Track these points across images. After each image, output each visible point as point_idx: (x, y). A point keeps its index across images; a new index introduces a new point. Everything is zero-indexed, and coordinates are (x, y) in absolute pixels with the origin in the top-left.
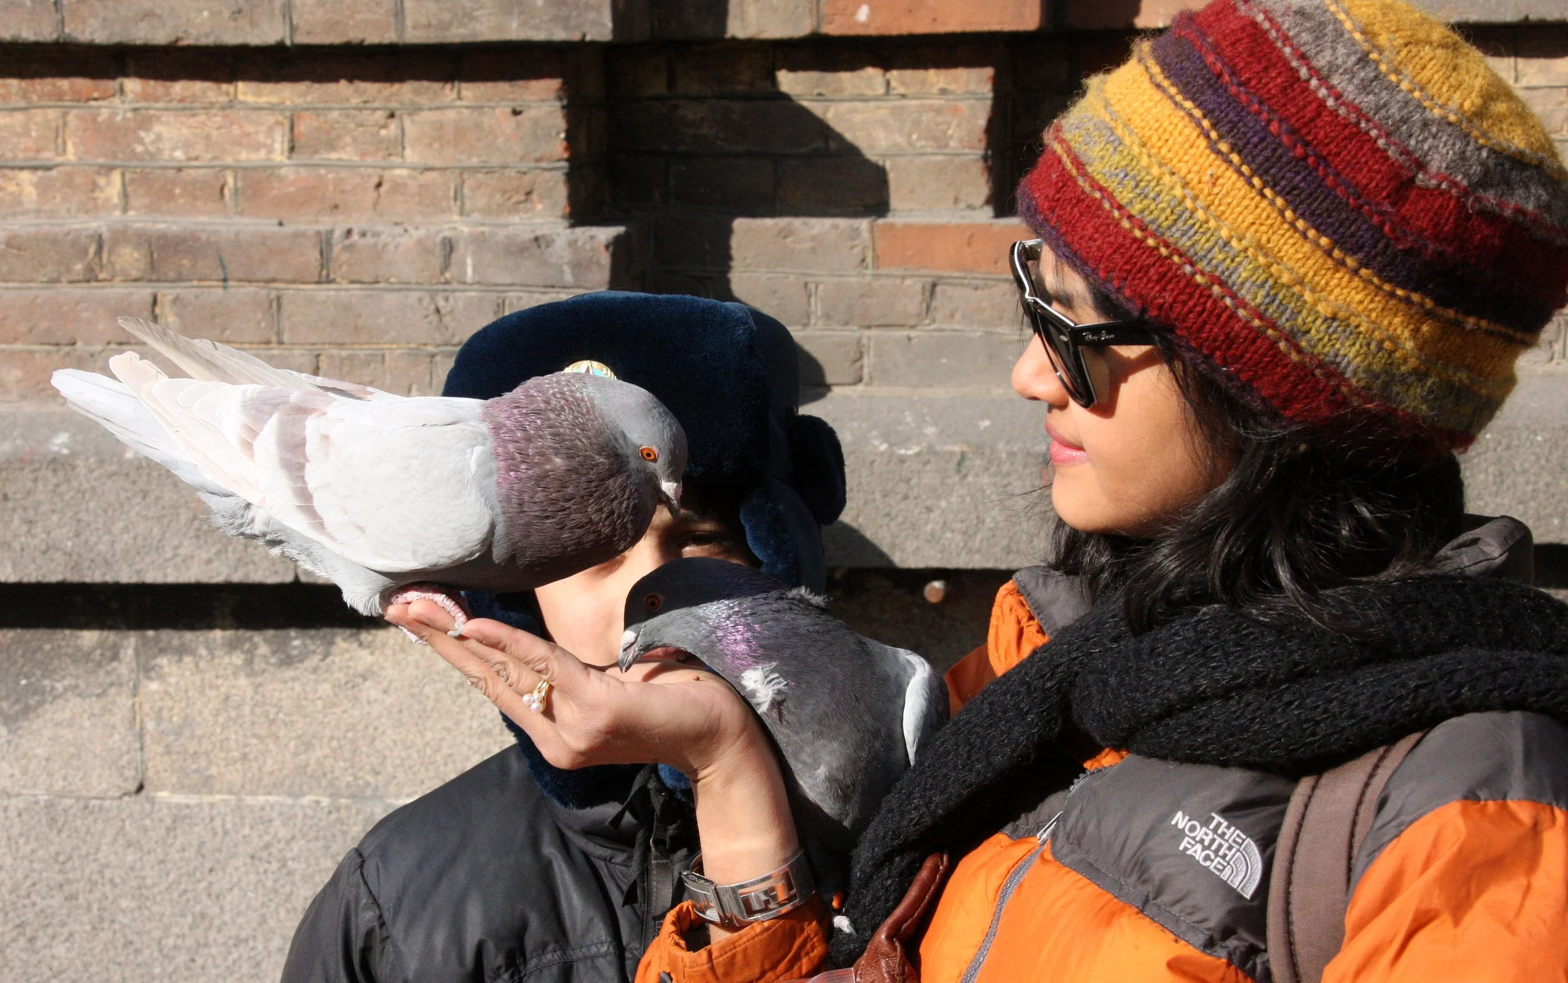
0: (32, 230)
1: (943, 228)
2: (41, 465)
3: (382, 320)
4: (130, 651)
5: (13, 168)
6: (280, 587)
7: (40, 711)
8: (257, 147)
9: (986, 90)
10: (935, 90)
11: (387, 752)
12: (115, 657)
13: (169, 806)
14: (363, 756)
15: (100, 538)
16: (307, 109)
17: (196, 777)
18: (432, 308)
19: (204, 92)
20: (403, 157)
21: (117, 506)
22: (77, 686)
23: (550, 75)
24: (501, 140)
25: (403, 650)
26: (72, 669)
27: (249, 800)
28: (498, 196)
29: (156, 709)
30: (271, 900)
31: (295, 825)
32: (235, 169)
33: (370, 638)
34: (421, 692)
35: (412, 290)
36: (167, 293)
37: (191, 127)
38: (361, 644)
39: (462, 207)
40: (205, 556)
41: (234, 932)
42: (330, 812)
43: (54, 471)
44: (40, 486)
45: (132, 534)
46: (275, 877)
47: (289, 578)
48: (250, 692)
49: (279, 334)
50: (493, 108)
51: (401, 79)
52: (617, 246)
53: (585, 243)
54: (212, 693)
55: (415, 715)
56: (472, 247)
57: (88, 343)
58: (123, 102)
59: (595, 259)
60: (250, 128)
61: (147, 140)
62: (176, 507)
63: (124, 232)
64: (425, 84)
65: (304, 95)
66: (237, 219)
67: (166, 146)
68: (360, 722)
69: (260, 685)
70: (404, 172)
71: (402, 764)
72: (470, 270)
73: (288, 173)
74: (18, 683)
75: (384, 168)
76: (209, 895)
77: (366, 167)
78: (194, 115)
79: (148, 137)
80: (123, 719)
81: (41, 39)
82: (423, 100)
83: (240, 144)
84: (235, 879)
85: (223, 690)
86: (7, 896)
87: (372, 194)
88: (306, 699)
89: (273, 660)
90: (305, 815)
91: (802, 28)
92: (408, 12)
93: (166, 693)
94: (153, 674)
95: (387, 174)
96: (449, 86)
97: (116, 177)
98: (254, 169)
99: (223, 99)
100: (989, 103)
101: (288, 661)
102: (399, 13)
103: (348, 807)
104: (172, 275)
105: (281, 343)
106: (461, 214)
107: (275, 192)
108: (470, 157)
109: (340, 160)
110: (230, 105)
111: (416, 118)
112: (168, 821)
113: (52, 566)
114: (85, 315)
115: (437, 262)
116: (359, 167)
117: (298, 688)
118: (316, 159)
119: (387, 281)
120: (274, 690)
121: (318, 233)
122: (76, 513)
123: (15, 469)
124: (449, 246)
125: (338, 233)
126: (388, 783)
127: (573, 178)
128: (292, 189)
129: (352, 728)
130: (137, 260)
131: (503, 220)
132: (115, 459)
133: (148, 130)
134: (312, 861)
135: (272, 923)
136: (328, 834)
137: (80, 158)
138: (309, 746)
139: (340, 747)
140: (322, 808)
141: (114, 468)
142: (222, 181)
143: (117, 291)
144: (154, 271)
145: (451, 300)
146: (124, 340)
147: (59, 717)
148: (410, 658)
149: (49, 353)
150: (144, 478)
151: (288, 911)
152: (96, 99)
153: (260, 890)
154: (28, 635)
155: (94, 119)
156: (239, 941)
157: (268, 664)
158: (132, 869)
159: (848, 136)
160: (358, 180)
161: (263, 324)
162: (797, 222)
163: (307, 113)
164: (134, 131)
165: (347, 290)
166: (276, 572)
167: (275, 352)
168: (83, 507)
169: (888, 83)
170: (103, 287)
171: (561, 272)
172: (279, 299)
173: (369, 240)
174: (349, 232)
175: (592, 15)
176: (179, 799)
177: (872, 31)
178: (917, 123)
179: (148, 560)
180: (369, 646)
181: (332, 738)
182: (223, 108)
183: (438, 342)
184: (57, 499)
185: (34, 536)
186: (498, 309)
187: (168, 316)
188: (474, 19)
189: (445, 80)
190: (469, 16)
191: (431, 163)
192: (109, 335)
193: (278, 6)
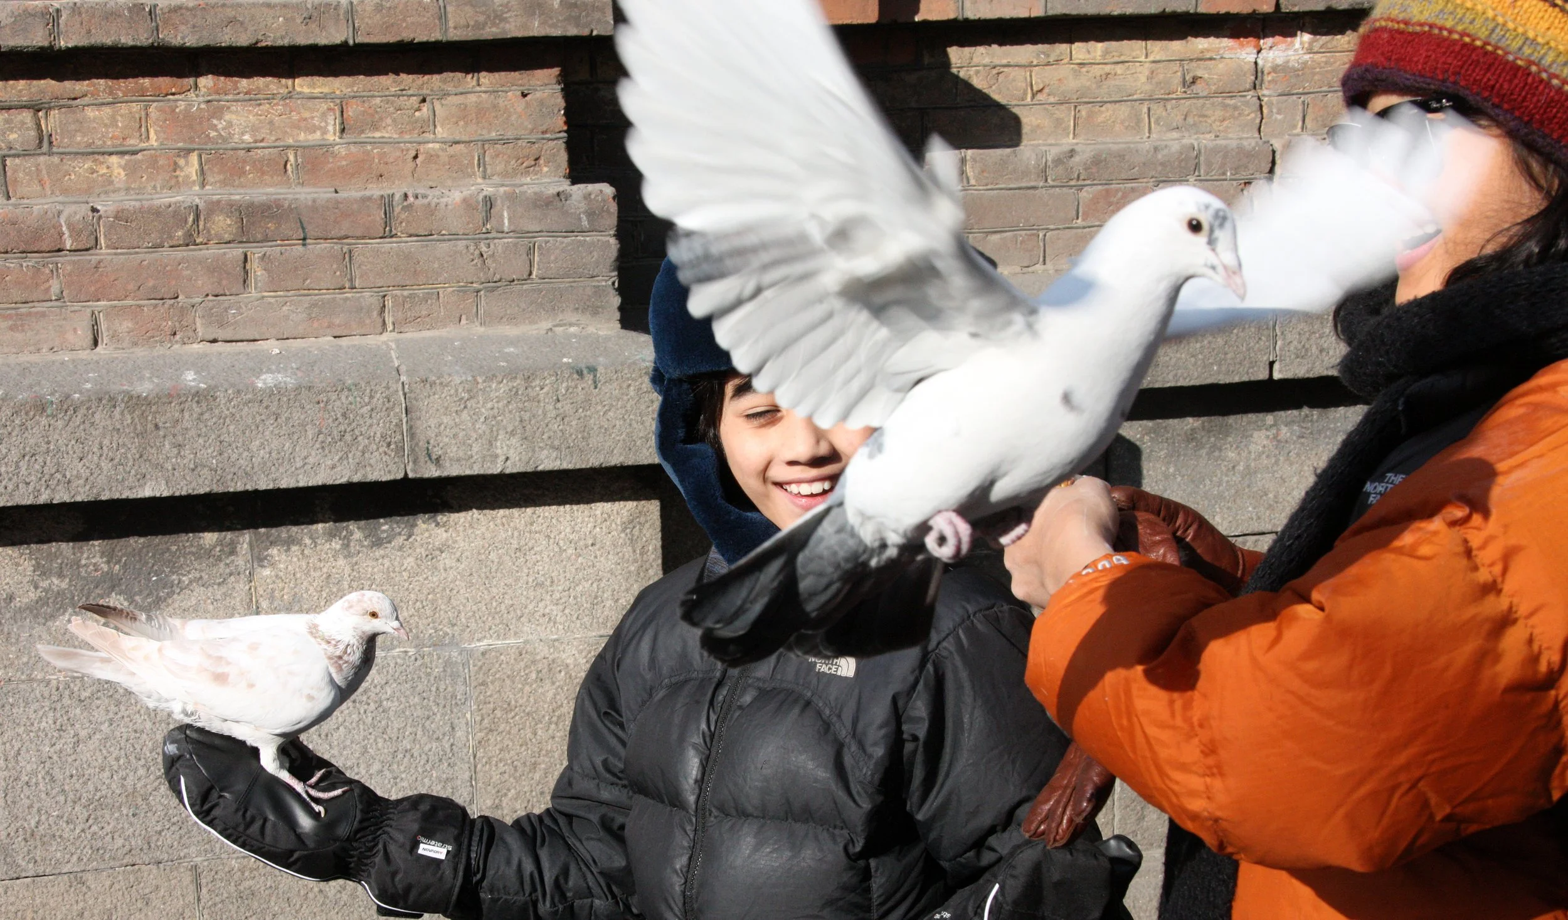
0: (138, 204)
2: (188, 398)
3: (436, 266)
4: (245, 546)
5: (103, 154)
6: (394, 483)
7: (170, 601)
8: (313, 130)
11: (461, 608)
12: (233, 552)
14: (442, 612)
15: (240, 454)
16: (354, 97)
18: (477, 252)
19: (267, 86)
20: (434, 133)
21: (253, 428)
22: (201, 577)
23: (550, 66)
24: (513, 118)
26: (196, 566)
28: (513, 162)
29: (269, 591)
30: (370, 734)
31: (388, 672)
32: (295, 148)
33: (445, 519)
34: (487, 557)
35: (461, 239)
36: (256, 253)
37: (257, 114)
38: (438, 524)
39: (485, 171)
40: (329, 462)
42: (416, 660)
43: (198, 402)
44: (187, 414)
45: (267, 449)
46: (373, 715)
47: (400, 476)
48: (347, 570)
49: (351, 280)
50: (507, 92)
52: (617, 197)
53: (597, 196)
54: (318, 574)
55: (483, 575)
56: (507, 203)
57: (188, 297)
58: (197, 96)
59: (605, 209)
61: (220, 126)
62: (303, 425)
63: (211, 202)
64: (451, 74)
65: (352, 86)
66: (298, 189)
67: (236, 131)
68: (438, 586)
69: (356, 563)
70: (437, 146)
71: (474, 615)
72: (506, 221)
73: (345, 150)
74: (149, 580)
75: (420, 143)
76: (320, 735)
77: (405, 142)
78: (260, 105)
79: (221, 124)
80: (242, 600)
81: (139, 44)
82: (450, 88)
83: (299, 128)
84: (340, 719)
85: (325, 570)
86: (148, 755)
87: (411, 165)
88: (394, 572)
89: (366, 543)
90: (396, 663)
92: (450, 16)
93: (277, 576)
94: (265, 563)
95: (422, 148)
96: (470, 76)
97: (194, 158)
98: (308, 147)
99: (284, 91)
101: (378, 543)
102: (443, 16)
103: (430, 653)
104: (259, 237)
105: (353, 287)
106: (484, 178)
107: (330, 166)
108: (489, 132)
109: (383, 137)
110: (290, 96)
111: (443, 101)
113: (200, 481)
114: (187, 273)
115: (480, 216)
116: (398, 143)
117: (387, 562)
118: (363, 137)
119: (439, 234)
120: (367, 566)
121: (382, 196)
122: (219, 436)
123: (164, 404)
124: (490, 203)
125: (397, 197)
126: (463, 631)
127: (572, 144)
128: (344, 163)
129: (432, 591)
130: (229, 226)
131: (519, 181)
132: (250, 390)
133: (220, 118)
134: (403, 699)
136: (415, 676)
137: (162, 144)
139: (423, 607)
140: (410, 657)
141: (250, 396)
142: (286, 158)
143: (211, 252)
144: (243, 236)
145: (492, 246)
146: (222, 292)
147: (186, 604)
148: (478, 532)
149: (156, 306)
150: (276, 403)
151: (385, 740)
152: (173, 94)
153: (361, 727)
154: (156, 540)
155: (173, 111)
157: (362, 546)
160: (398, 154)
161: (338, 273)
163: (354, 100)
164: (209, 120)
165: (407, 242)
166: (389, 472)
167: (349, 295)
168: (225, 430)
170: (200, 250)
171: (580, 219)
172: (350, 252)
173: (420, 201)
174: (406, 196)
175: (598, 15)
179: (281, 470)
180: (444, 526)
181: (417, 600)
182: (284, 99)
183: (483, 280)
184: (201, 425)
185: (183, 457)
186: (530, 251)
187: (257, 270)
188: (504, 20)
189: (467, 72)
190: (500, 18)
191: (458, 138)
192: (208, 289)
193: (342, 12)
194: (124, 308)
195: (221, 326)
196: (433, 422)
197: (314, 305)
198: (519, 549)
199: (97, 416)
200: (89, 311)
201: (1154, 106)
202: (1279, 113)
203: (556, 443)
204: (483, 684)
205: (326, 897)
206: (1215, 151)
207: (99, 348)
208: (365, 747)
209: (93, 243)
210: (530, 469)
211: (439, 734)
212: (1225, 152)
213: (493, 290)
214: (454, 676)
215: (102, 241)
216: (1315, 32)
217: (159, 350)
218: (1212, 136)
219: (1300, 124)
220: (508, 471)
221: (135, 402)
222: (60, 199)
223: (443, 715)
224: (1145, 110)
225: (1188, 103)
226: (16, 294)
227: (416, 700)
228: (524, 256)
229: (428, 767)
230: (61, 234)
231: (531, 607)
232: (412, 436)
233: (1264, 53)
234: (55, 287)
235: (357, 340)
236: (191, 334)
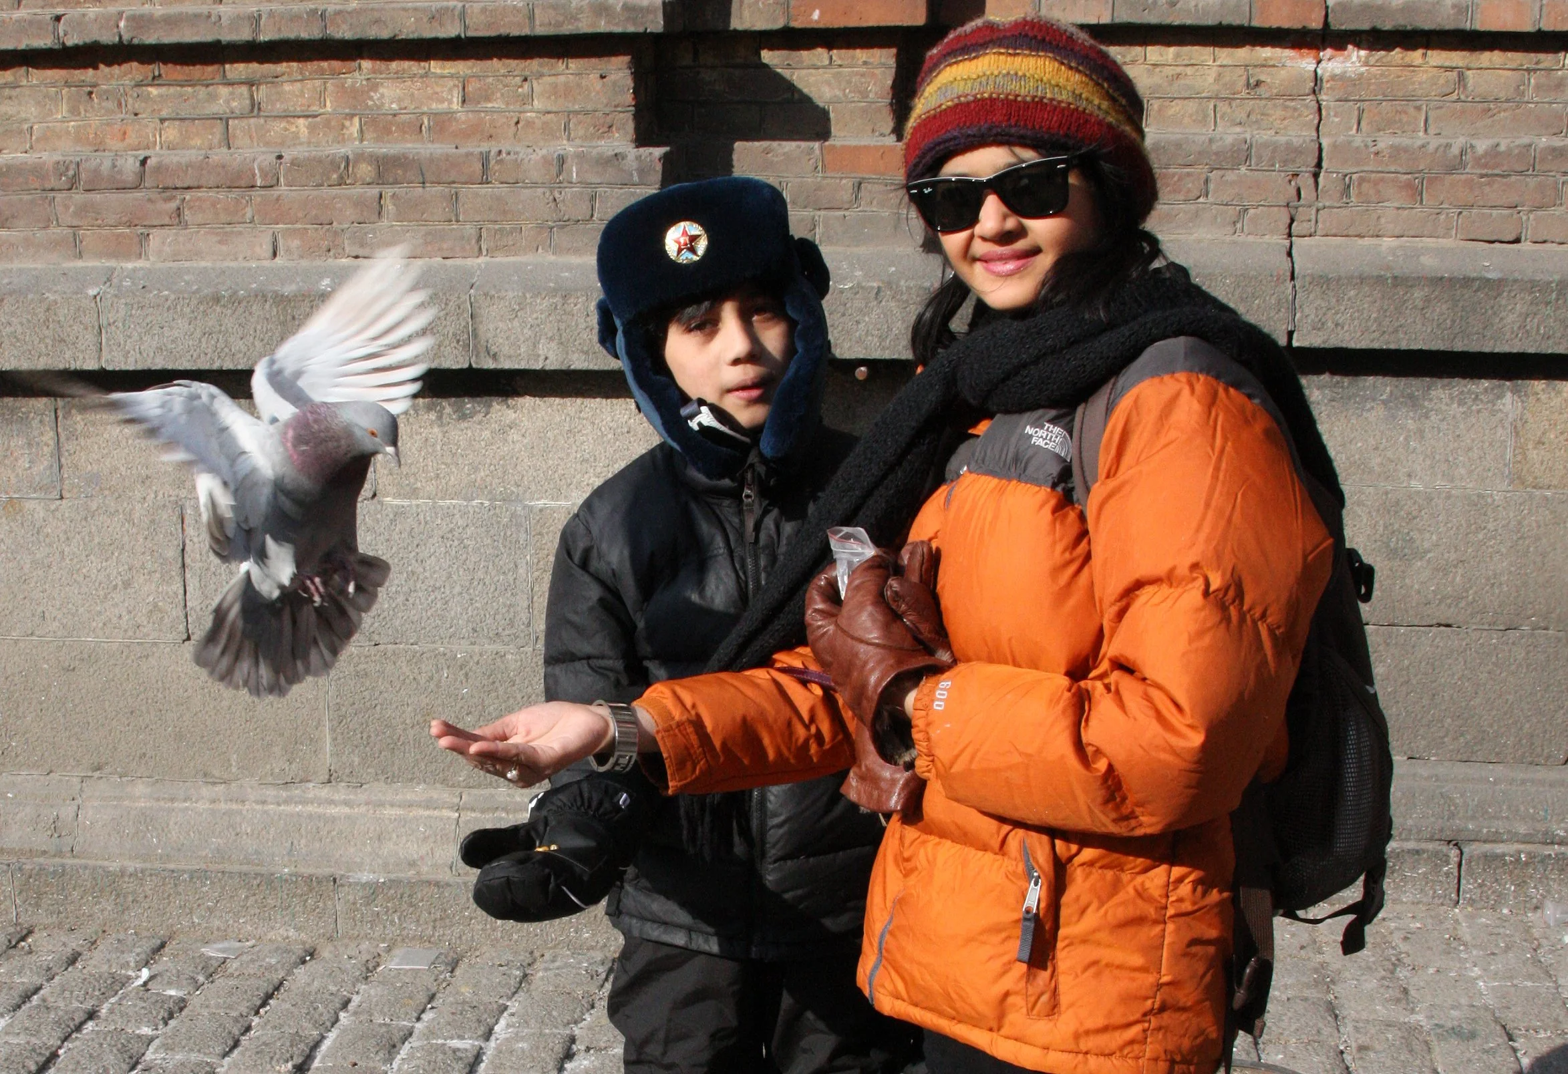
1: (866, 147)
2: (315, 298)
3: (520, 207)
5: (294, 117)
6: (461, 371)
8: (442, 101)
9: (892, 62)
10: (860, 62)
11: (525, 474)
13: (392, 507)
14: (510, 476)
16: (473, 76)
17: (408, 488)
18: (551, 198)
19: (410, 67)
20: (532, 105)
23: (624, 54)
24: (593, 94)
25: (534, 410)
27: (441, 503)
28: (591, 129)
32: (429, 114)
33: (513, 403)
34: (545, 436)
35: (539, 187)
36: (388, 192)
37: (402, 89)
38: (508, 407)
39: (569, 136)
41: (432, 583)
47: (466, 366)
48: (440, 436)
49: (457, 215)
50: (589, 74)
51: (531, 58)
52: (666, 158)
53: (645, 159)
55: (542, 450)
56: (576, 161)
57: (340, 223)
58: (361, 74)
59: (652, 167)
60: (438, 89)
61: (375, 98)
63: (363, 154)
64: (546, 60)
65: (472, 68)
66: (430, 145)
67: (386, 101)
68: (508, 455)
69: (447, 432)
70: (534, 115)
71: (534, 481)
72: (575, 175)
73: (461, 116)
75: (520, 113)
77: (509, 112)
78: (404, 82)
79: (376, 96)
81: (312, 37)
82: (545, 70)
83: (432, 99)
84: (432, 551)
87: (513, 129)
88: (474, 441)
89: (454, 417)
90: (474, 512)
91: (779, 24)
92: (537, 16)
95: (522, 116)
96: (561, 61)
97: (356, 120)
98: (440, 114)
99: (422, 72)
100: (894, 70)
101: (463, 417)
102: (532, 17)
103: (500, 507)
104: (391, 180)
105: (458, 221)
106: (568, 140)
107: (453, 128)
108: (574, 106)
109: (493, 108)
110: (426, 75)
111: (540, 81)
112: (391, 516)
114: (339, 205)
115: (554, 170)
116: (505, 112)
117: (469, 433)
118: (479, 107)
119: (523, 183)
120: (455, 435)
121: (481, 153)
123: (299, 301)
124: (562, 160)
125: (492, 153)
126: (525, 492)
127: (639, 116)
128: (464, 126)
129: (503, 458)
130: (370, 172)
131: (594, 144)
133: (375, 92)
134: (479, 540)
135: (455, 577)
136: (489, 523)
137: (334, 110)
138: (476, 470)
139: (496, 470)
140: (485, 508)
142: (421, 123)
143: (357, 191)
144: (380, 178)
145: (563, 193)
146: (361, 220)
149: (317, 230)
152: (344, 73)
155: (343, 86)
156: (435, 589)
157: (452, 420)
158: (370, 545)
159: (806, 91)
160: (504, 120)
161: (447, 210)
162: (775, 144)
163: (473, 79)
164: (368, 92)
165: (498, 188)
166: (458, 363)
167: (454, 227)
169: (831, 58)
170: (350, 189)
171: (632, 175)
172: (456, 194)
173: (512, 157)
174: (500, 152)
175: (651, 17)
176: (397, 502)
177: (821, 26)
178: (849, 82)
180: (513, 408)
181: (491, 465)
182: (422, 77)
183: (554, 220)
186: (593, 198)
187: (389, 206)
188: (577, 19)
189: (559, 58)
190: (575, 18)
191: (549, 109)
192: (353, 218)
193: (457, 13)
194: (295, 230)
195: (362, 246)
196: (491, 327)
197: (428, 233)
198: (570, 431)
199: (254, 307)
200: (271, 232)
201: (1220, 104)
202: (1335, 116)
203: (585, 349)
204: (540, 534)
205: (418, 684)
206: (1266, 145)
207: (277, 259)
208: (450, 574)
209: (274, 182)
210: (564, 368)
211: (505, 569)
212: (1275, 148)
213: (562, 227)
214: (519, 525)
215: (282, 180)
216: (1372, 47)
217: (318, 263)
218: (1272, 132)
219: (1355, 127)
220: (547, 368)
221: (281, 300)
222: (264, 149)
223: (510, 555)
224: (1211, 107)
225: (1252, 102)
226: (224, 217)
227: (489, 541)
228: (588, 203)
229: (496, 594)
230: (254, 175)
231: (578, 477)
232: (475, 335)
233: (1323, 64)
234: (249, 213)
235: (458, 262)
236: (340, 251)
